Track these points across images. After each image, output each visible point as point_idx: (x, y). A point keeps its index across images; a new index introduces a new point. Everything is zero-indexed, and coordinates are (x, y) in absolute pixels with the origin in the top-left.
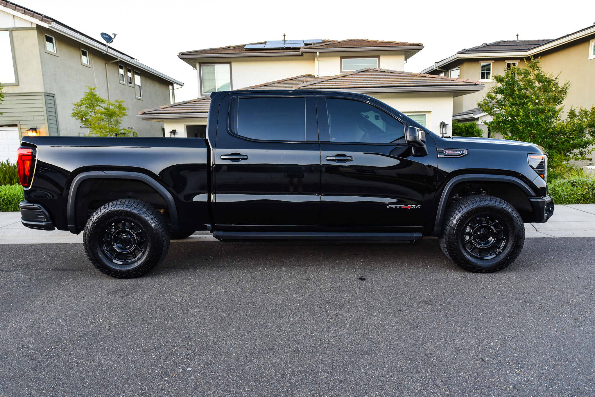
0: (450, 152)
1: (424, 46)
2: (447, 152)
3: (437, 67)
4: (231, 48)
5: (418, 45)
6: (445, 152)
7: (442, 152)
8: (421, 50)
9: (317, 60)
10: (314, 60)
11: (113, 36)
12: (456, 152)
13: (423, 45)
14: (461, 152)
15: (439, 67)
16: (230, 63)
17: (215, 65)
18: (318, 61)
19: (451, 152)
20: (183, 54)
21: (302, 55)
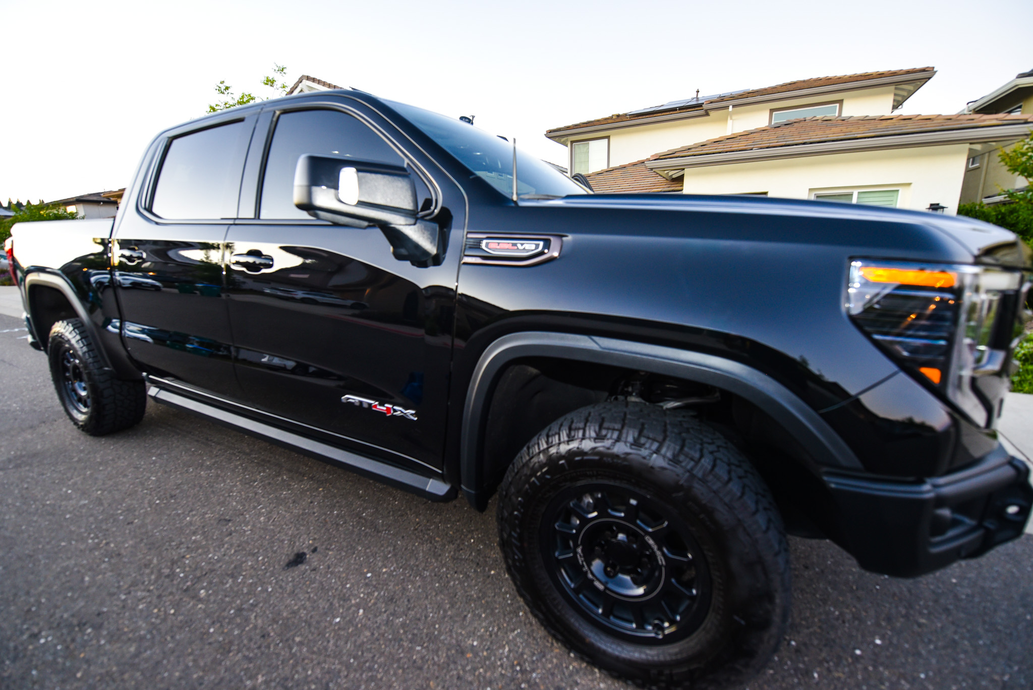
0: (501, 246)
1: (936, 72)
2: (494, 244)
3: (970, 111)
4: (614, 117)
5: (923, 70)
6: (487, 244)
7: (477, 245)
8: (929, 78)
9: (731, 119)
10: (726, 120)
11: (471, 118)
12: (522, 244)
13: (935, 70)
14: (537, 246)
15: (977, 110)
16: (608, 137)
17: (590, 142)
18: (733, 120)
19: (506, 246)
20: (551, 131)
21: (707, 114)
